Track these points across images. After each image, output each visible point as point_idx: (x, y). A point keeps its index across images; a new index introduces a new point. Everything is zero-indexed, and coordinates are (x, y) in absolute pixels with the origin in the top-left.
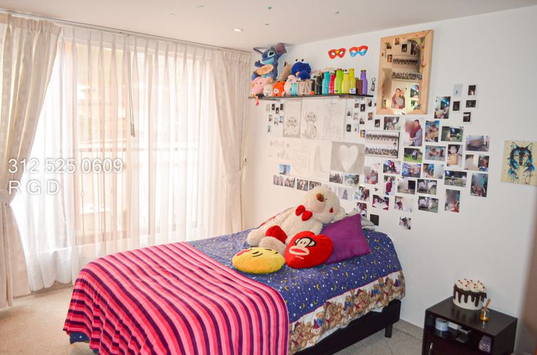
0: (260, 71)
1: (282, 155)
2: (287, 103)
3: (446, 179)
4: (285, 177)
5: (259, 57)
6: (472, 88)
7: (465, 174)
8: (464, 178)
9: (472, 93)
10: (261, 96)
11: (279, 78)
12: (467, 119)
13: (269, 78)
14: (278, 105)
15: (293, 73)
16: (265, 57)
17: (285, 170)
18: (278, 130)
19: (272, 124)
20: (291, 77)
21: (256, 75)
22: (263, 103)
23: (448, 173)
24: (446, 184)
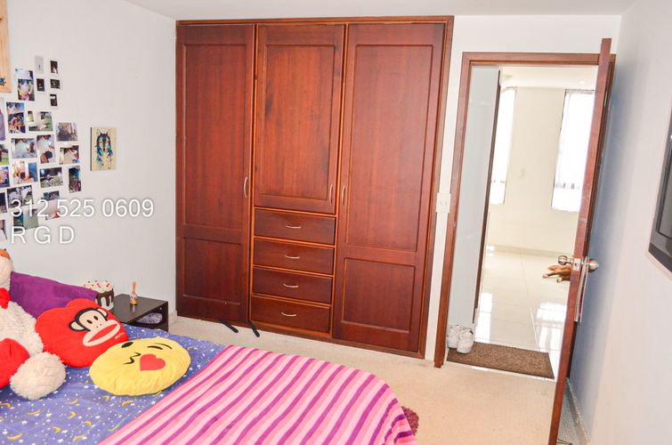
3: (41, 180)
6: (54, 65)
7: (59, 170)
8: (59, 174)
9: (55, 70)
12: (54, 103)
23: (43, 172)
24: (42, 186)
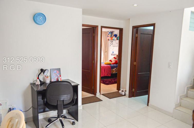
0: (109, 35)
1: (113, 50)
2: (113, 41)
4: (113, 54)
5: (108, 33)
10: (109, 40)
11: (112, 37)
13: (110, 37)
14: (112, 41)
15: (114, 36)
16: (109, 33)
17: (113, 52)
18: (112, 45)
19: (111, 45)
20: (113, 37)
21: (108, 36)
22: (109, 41)
